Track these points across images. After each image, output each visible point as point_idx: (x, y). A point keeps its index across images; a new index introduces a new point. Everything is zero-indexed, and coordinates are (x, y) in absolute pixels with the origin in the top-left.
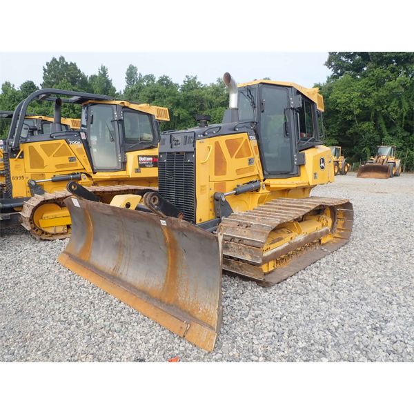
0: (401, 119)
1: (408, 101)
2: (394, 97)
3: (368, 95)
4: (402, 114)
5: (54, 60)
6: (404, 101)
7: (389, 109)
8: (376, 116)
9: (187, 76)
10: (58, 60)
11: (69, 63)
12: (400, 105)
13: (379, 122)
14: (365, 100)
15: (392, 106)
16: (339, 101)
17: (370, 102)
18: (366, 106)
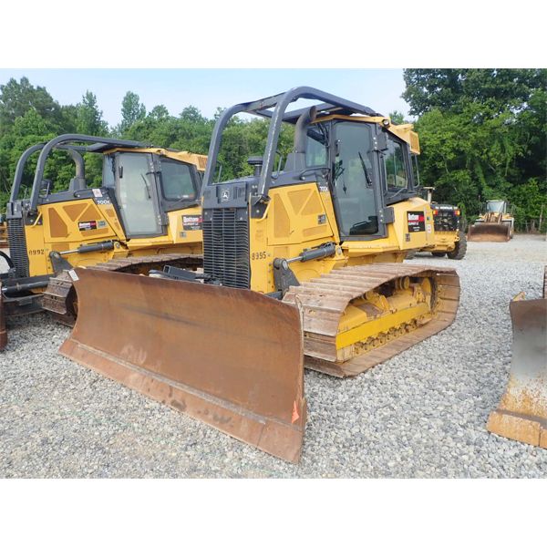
0: (503, 166)
1: (512, 145)
2: (494, 140)
3: (463, 136)
4: (506, 160)
5: (13, 81)
6: (507, 144)
7: (490, 154)
8: (473, 163)
9: (219, 109)
10: (19, 82)
11: (35, 88)
12: (503, 149)
13: (476, 170)
14: (461, 143)
15: (493, 150)
16: (428, 143)
17: (466, 146)
18: (462, 149)
